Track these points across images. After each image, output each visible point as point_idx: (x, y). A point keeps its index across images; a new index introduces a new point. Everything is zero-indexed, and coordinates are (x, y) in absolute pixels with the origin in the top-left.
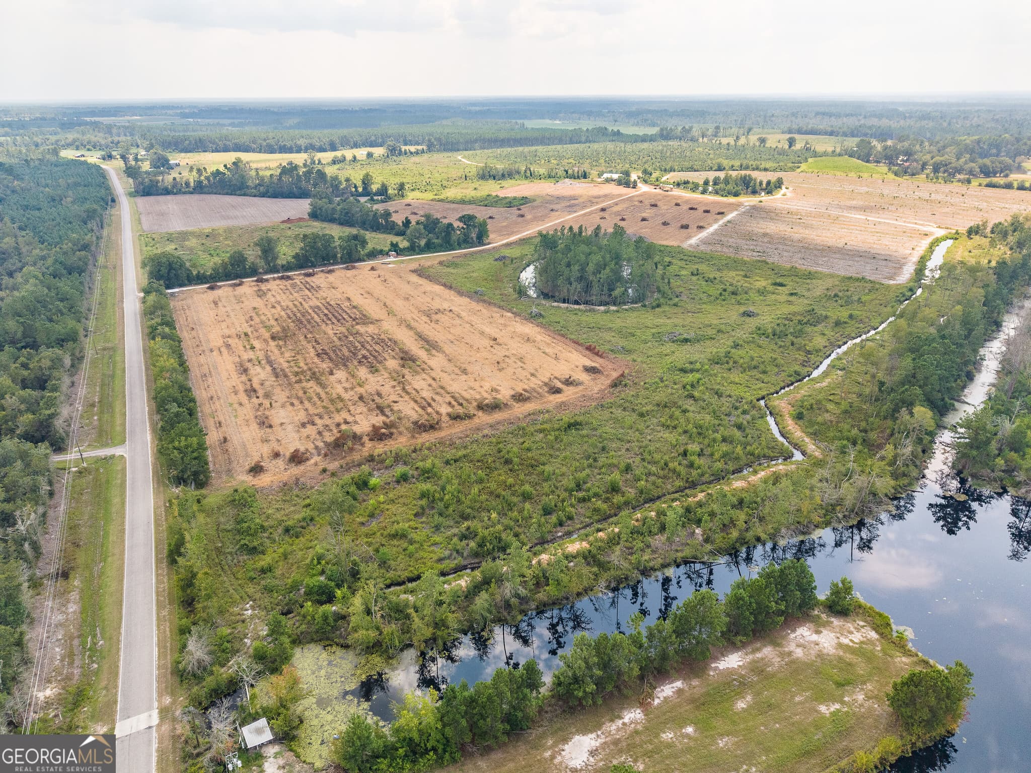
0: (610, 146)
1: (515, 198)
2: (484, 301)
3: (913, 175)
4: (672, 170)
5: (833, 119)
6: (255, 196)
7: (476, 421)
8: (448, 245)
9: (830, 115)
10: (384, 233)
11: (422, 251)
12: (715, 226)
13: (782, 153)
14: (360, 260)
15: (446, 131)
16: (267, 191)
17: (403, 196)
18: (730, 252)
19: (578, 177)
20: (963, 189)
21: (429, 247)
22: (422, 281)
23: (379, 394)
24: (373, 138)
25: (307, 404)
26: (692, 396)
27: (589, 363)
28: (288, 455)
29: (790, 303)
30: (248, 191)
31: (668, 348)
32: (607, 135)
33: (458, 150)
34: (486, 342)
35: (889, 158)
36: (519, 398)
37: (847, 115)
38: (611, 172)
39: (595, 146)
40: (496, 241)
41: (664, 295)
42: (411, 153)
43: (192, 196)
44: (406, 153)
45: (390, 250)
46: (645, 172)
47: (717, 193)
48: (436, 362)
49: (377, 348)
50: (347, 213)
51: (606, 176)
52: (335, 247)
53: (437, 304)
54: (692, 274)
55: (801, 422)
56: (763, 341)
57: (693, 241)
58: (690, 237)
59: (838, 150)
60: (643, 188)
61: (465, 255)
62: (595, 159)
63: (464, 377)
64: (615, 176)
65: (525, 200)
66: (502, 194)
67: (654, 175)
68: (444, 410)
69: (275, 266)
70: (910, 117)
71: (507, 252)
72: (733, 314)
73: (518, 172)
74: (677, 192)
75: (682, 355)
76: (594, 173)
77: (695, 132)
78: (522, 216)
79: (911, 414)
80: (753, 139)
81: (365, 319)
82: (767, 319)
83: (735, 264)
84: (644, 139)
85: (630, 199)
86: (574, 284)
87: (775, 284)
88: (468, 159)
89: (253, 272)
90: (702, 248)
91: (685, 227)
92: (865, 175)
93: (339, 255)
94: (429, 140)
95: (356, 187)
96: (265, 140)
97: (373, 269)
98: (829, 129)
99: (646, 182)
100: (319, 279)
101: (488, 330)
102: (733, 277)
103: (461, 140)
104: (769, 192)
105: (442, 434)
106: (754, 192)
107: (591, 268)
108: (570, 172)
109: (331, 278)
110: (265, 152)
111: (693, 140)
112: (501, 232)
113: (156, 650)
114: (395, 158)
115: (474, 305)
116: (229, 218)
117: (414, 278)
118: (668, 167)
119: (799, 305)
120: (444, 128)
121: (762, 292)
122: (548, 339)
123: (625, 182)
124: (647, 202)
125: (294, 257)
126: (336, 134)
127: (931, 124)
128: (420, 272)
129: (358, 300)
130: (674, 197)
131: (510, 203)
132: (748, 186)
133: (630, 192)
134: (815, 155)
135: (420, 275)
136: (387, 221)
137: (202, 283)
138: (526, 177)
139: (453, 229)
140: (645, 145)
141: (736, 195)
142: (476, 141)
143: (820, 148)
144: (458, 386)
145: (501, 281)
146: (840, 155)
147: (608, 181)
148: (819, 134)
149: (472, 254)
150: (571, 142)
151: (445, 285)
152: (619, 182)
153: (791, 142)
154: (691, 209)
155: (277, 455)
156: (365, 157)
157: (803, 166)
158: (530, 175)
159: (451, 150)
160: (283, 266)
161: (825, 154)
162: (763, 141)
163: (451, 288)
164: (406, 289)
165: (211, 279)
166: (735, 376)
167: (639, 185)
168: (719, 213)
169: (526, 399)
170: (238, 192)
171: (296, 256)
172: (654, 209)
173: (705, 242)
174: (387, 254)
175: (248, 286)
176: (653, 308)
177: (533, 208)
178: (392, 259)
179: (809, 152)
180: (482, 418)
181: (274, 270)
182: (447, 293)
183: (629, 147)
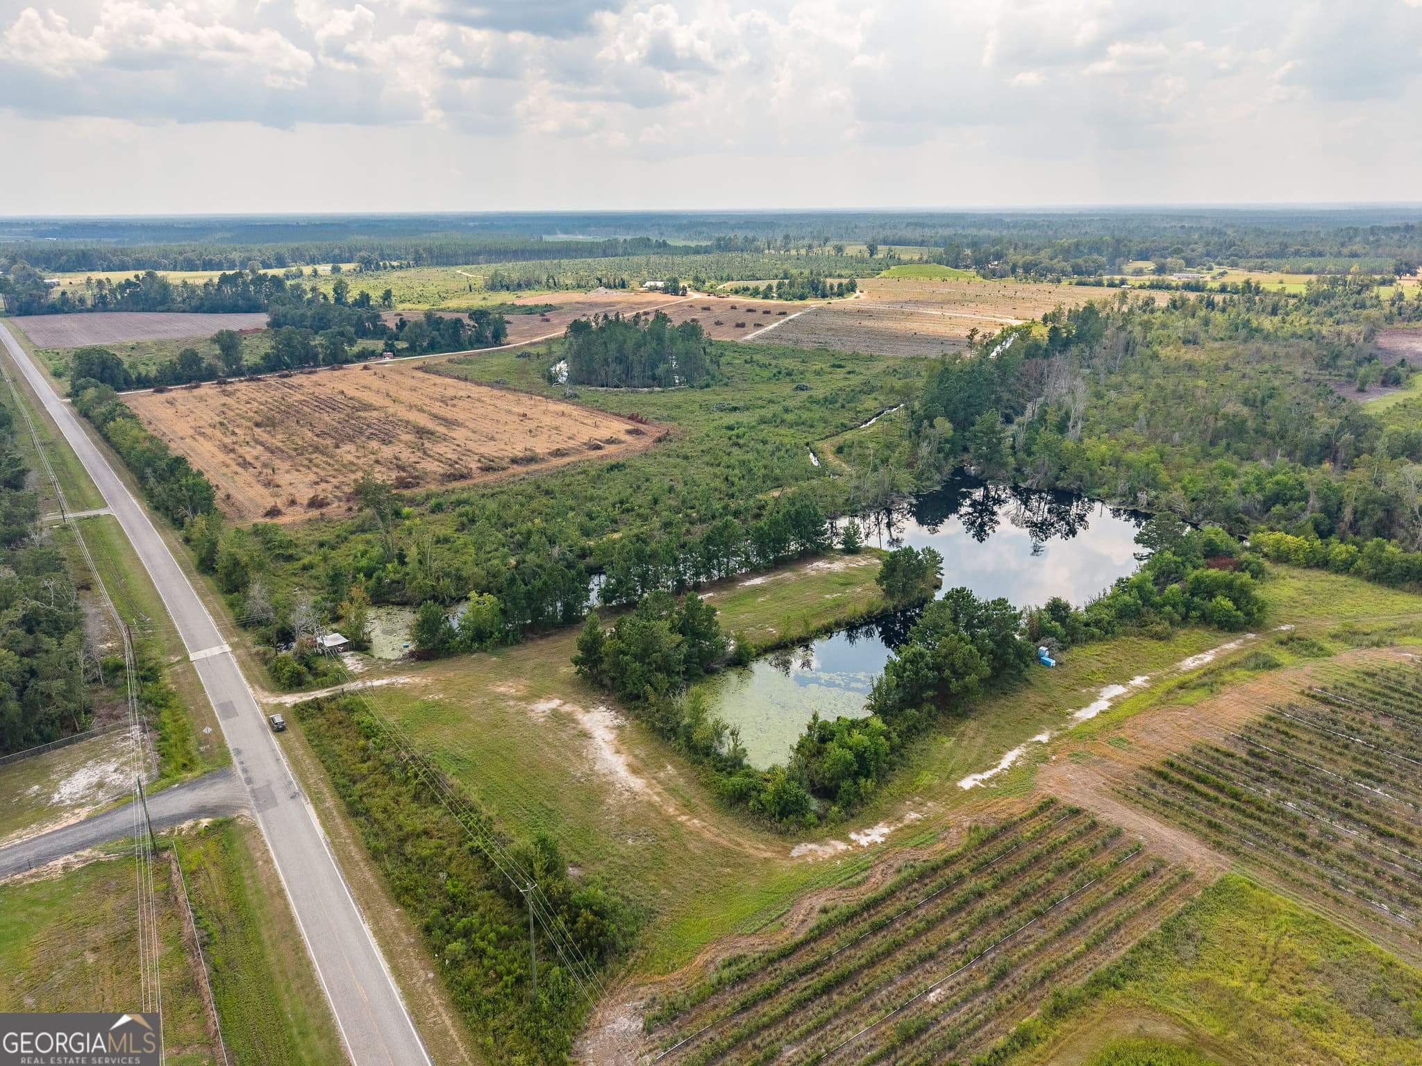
0: (654, 259)
1: (536, 306)
2: (509, 389)
3: (1002, 277)
4: (729, 279)
5: (926, 230)
6: (184, 312)
7: (511, 471)
8: (457, 345)
9: (922, 226)
10: (372, 338)
11: (424, 351)
12: (776, 325)
13: (862, 261)
14: (348, 361)
15: (437, 243)
16: (202, 305)
17: (389, 306)
18: (790, 344)
19: (615, 287)
20: (1051, 287)
21: (433, 348)
22: (427, 376)
23: (396, 458)
24: (337, 251)
25: (315, 469)
26: (737, 444)
27: (629, 427)
28: (306, 502)
29: (846, 379)
30: (175, 306)
31: (717, 415)
32: (650, 246)
33: (457, 264)
34: (516, 418)
35: (980, 264)
36: (558, 453)
37: (942, 226)
38: (655, 279)
39: (635, 259)
40: (515, 340)
41: (713, 377)
42: (393, 267)
43: (92, 315)
44: (385, 268)
45: (385, 351)
46: (696, 279)
47: (780, 297)
48: (459, 434)
49: (387, 427)
50: (322, 319)
51: (648, 284)
52: (316, 346)
53: (450, 392)
54: (746, 362)
55: (841, 456)
56: (815, 407)
57: (749, 337)
58: (746, 334)
59: (925, 258)
60: (694, 296)
61: (480, 354)
62: (637, 270)
63: (493, 443)
64: (660, 284)
65: (549, 308)
66: (518, 302)
67: (707, 284)
68: (474, 465)
69: (239, 368)
70: (1015, 226)
71: (532, 350)
72: (786, 389)
73: (539, 283)
74: (734, 299)
75: (730, 419)
76: (634, 284)
77: (761, 243)
78: (548, 320)
79: (932, 426)
80: (829, 249)
81: (367, 407)
82: (820, 392)
83: (793, 353)
84: (697, 251)
85: (679, 305)
86: (613, 366)
87: (834, 366)
88: (471, 272)
89: (211, 375)
90: (759, 342)
91: (743, 325)
92: (950, 279)
93: (321, 356)
94: (417, 252)
95: (325, 297)
96: (181, 254)
97: (366, 368)
98: (920, 239)
99: (697, 290)
100: (298, 379)
101: (516, 410)
102: (788, 363)
103: (460, 252)
104: (840, 295)
105: (475, 481)
106: (824, 296)
107: (630, 344)
108: (604, 280)
109: (314, 377)
110: (182, 270)
111: (758, 250)
112: (521, 334)
113: (211, 618)
114: (370, 273)
115: (496, 392)
116: (154, 332)
117: (420, 374)
118: (724, 276)
119: (855, 381)
120: (436, 239)
121: (817, 373)
122: (586, 414)
123: (673, 289)
124: (699, 307)
125: (262, 358)
126: (284, 247)
127: (1036, 233)
128: (425, 369)
129: (351, 392)
130: (729, 302)
131: (530, 311)
132: (818, 290)
133: (680, 299)
134: (899, 262)
135: (426, 372)
136: (375, 326)
137: (145, 387)
138: (549, 288)
139: (463, 326)
140: (698, 257)
141: (802, 298)
142: (479, 254)
143: (905, 257)
144: (489, 449)
145: (527, 373)
146: (927, 262)
147: (653, 289)
148: (908, 244)
149: (489, 352)
150: (605, 255)
151: (458, 378)
152: (665, 290)
153: (872, 251)
154: (749, 311)
155: (293, 502)
156: (329, 273)
157: (884, 273)
158: (554, 286)
159: (447, 265)
160: (249, 369)
161: (911, 262)
162: (839, 249)
163: (466, 380)
164: (413, 383)
165: (159, 383)
166: (782, 431)
167: (689, 293)
168: (781, 314)
169: (563, 455)
170: (159, 308)
171: (266, 357)
172: (707, 313)
173: (760, 337)
174: (381, 355)
175: (208, 389)
176: (702, 388)
177: (560, 314)
178: (388, 360)
179: (893, 260)
180: (516, 469)
181: (238, 373)
182: (462, 384)
183: (678, 259)
